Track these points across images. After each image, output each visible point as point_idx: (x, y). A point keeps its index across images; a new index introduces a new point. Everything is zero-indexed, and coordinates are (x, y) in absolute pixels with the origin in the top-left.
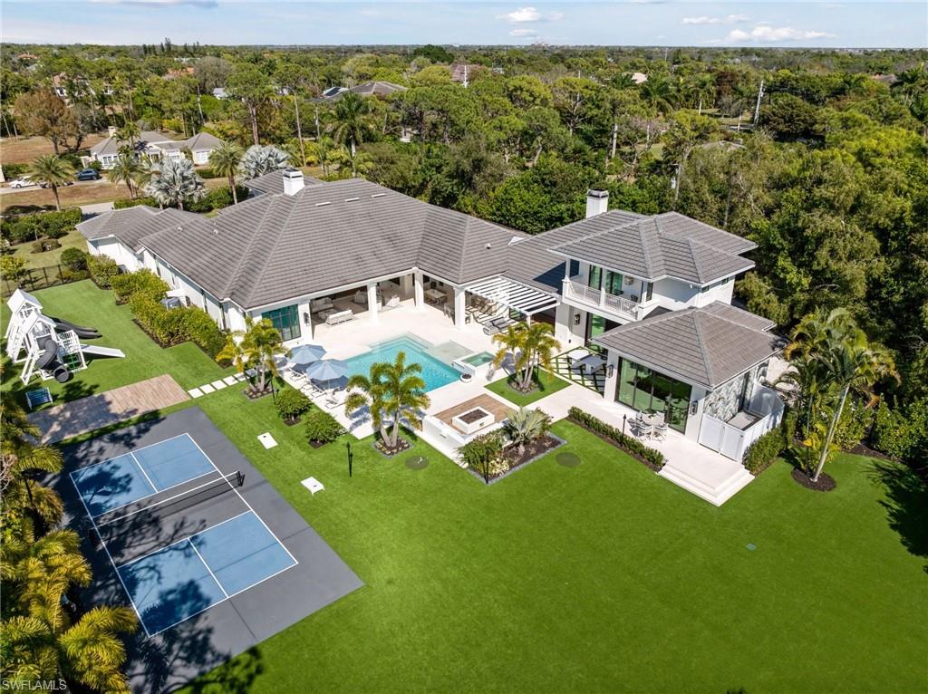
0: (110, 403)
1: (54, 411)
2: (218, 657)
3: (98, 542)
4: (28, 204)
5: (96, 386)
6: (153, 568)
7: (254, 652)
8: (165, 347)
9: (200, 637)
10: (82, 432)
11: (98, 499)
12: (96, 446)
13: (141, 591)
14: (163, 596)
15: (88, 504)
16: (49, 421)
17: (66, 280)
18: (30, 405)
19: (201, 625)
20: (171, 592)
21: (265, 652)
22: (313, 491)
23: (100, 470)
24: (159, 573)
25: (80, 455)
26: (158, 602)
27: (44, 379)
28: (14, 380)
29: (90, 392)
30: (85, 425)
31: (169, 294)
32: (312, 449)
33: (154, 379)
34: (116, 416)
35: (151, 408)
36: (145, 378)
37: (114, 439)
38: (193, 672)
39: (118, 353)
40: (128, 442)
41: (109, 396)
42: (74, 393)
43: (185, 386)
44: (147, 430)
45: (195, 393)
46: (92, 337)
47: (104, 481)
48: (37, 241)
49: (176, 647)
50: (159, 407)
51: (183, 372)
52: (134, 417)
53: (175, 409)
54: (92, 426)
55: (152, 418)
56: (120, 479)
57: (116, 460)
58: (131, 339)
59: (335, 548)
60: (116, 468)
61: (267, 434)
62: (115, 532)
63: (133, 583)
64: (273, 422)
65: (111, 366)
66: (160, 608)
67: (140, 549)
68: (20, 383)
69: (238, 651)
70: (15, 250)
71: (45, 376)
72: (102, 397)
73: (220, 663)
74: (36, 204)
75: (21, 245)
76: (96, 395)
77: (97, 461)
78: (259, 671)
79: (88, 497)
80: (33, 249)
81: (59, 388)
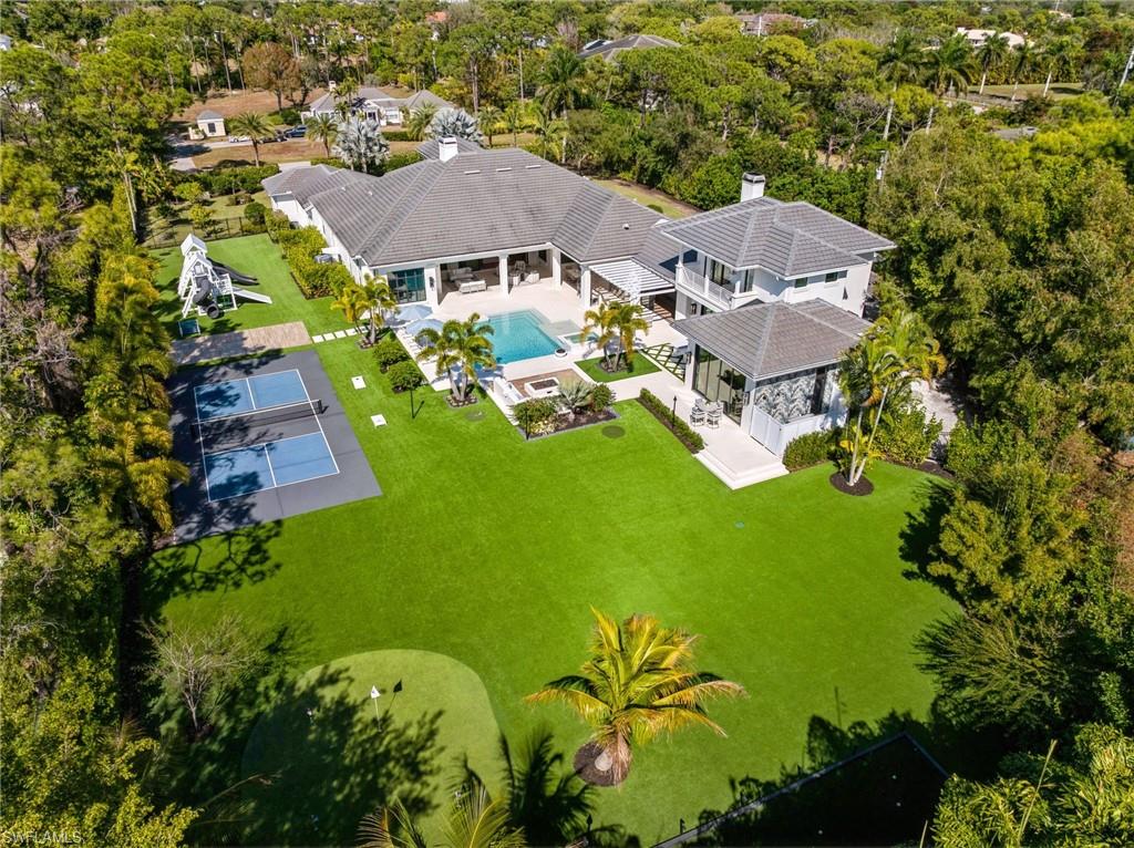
0: (245, 339)
1: (200, 340)
2: (251, 521)
3: (198, 437)
4: (239, 159)
5: (239, 325)
6: (230, 460)
7: (278, 523)
8: (308, 299)
9: (245, 508)
10: (215, 359)
11: (209, 408)
12: (222, 370)
13: (214, 472)
14: (230, 479)
15: (200, 411)
16: (194, 346)
17: (246, 232)
18: (181, 333)
19: (249, 500)
20: (236, 477)
21: (286, 525)
22: (377, 424)
23: (218, 388)
24: (233, 463)
25: (207, 375)
26: (224, 482)
27: (200, 315)
28: (177, 313)
29: (233, 329)
30: (220, 353)
31: (324, 251)
32: (393, 394)
33: (288, 324)
34: (246, 349)
35: (276, 347)
36: (282, 322)
37: (238, 367)
38: (230, 527)
39: (267, 299)
40: (248, 370)
41: (246, 333)
42: (221, 328)
43: (311, 333)
44: (266, 363)
45: (318, 339)
46: (250, 284)
47: (219, 397)
48: (233, 196)
49: (226, 510)
50: (283, 347)
51: (315, 321)
52: (260, 352)
53: (294, 350)
54: (225, 355)
55: (275, 354)
56: (230, 396)
57: (233, 382)
58: (283, 289)
59: (373, 467)
60: (231, 388)
61: (360, 378)
62: (213, 432)
63: (211, 467)
64: (371, 369)
65: (257, 309)
66: (225, 485)
67: (226, 446)
68: (181, 315)
69: (267, 520)
70: (213, 202)
71: (201, 312)
72: (241, 334)
73: (252, 525)
74: (247, 159)
75: (220, 198)
76: (236, 332)
77: (218, 381)
78: (277, 535)
79: (202, 406)
80: (228, 202)
81: (209, 323)
